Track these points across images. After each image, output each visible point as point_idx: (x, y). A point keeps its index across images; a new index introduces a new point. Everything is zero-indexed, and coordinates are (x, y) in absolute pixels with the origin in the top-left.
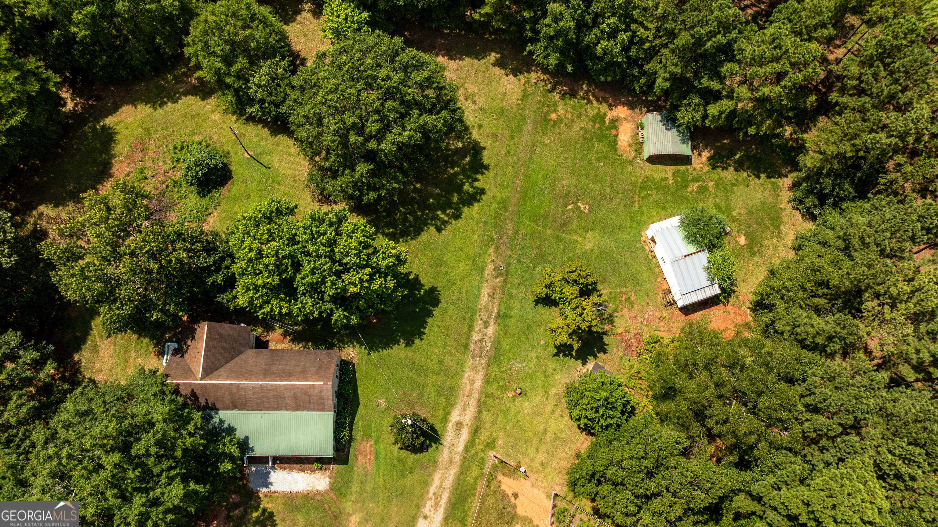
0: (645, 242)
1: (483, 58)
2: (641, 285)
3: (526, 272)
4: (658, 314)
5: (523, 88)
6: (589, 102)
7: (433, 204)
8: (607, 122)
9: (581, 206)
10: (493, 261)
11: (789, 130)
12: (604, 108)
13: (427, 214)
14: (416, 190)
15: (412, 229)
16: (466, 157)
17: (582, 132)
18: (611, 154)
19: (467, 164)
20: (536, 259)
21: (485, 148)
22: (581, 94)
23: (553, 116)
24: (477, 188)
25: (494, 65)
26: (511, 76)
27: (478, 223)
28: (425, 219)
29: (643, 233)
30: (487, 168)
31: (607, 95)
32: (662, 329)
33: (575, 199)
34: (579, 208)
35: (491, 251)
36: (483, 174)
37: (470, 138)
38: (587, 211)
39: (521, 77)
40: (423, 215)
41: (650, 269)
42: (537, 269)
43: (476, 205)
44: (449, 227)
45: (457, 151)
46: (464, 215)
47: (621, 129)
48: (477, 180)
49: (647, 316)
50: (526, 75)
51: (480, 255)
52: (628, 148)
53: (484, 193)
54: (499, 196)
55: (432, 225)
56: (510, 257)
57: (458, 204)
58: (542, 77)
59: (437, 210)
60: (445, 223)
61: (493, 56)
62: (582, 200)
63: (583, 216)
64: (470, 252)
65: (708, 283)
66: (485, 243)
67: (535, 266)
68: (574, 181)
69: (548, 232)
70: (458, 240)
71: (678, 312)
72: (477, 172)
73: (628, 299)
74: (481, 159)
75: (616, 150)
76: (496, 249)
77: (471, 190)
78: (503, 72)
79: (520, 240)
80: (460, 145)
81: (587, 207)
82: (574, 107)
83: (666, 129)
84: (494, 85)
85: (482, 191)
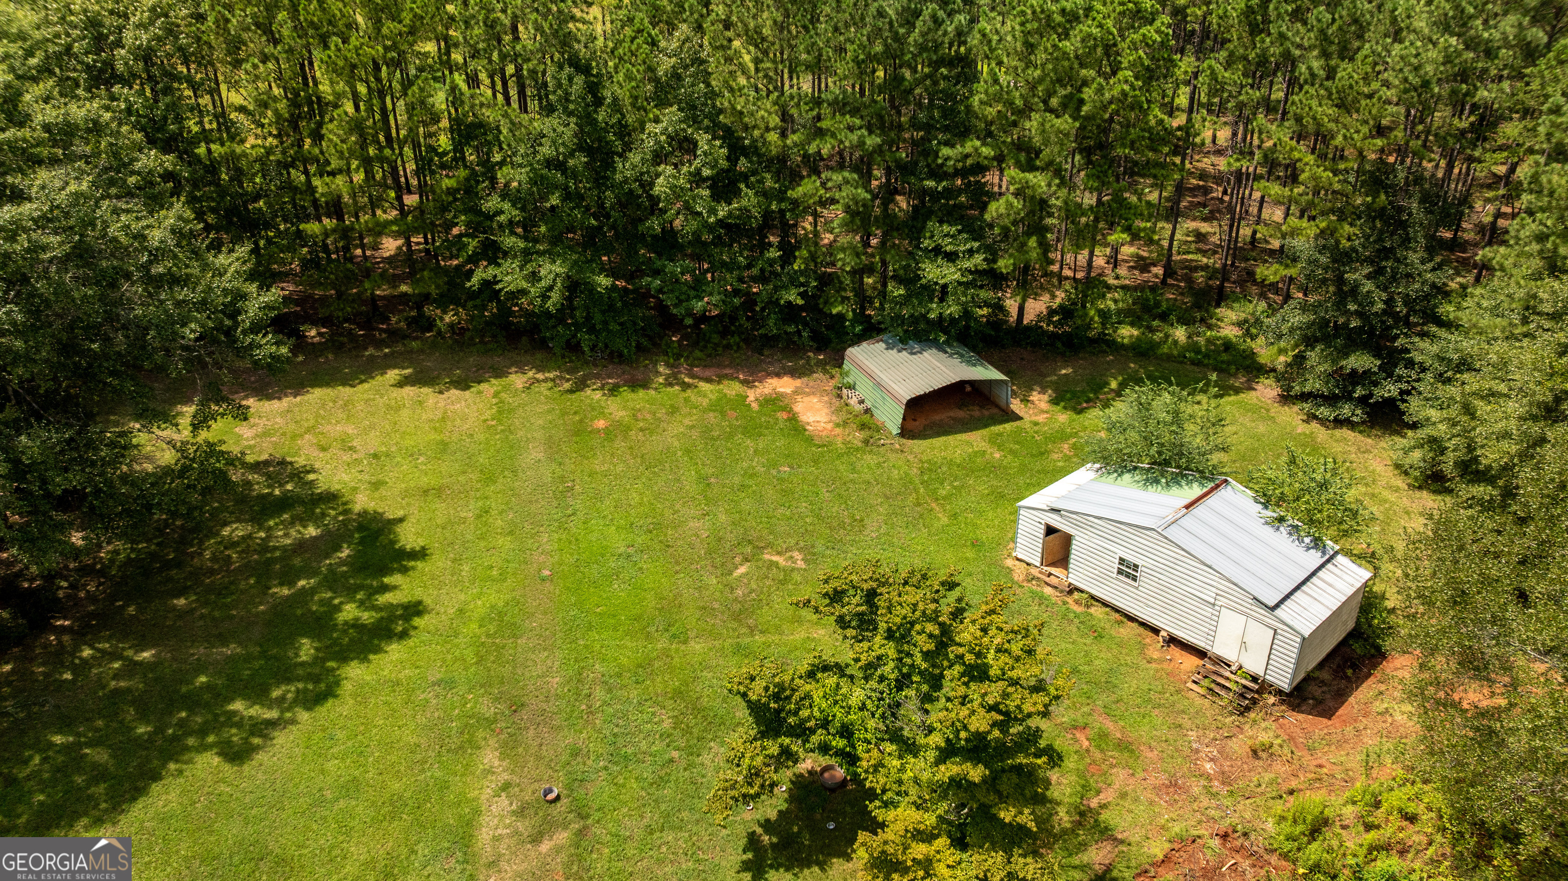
0: (1031, 579)
1: (362, 382)
2: (1109, 686)
3: (660, 782)
4: (1239, 746)
5: (494, 401)
6: (686, 386)
7: (208, 687)
8: (755, 406)
9: (775, 558)
10: (506, 787)
11: (1180, 334)
12: (732, 388)
13: (182, 723)
14: (132, 668)
15: (100, 789)
16: (338, 548)
17: (695, 434)
18: (798, 447)
19: (343, 562)
20: (688, 731)
21: (401, 520)
22: (661, 380)
23: (601, 424)
24: (390, 607)
25: (400, 384)
26: (454, 393)
27: (410, 692)
28: (175, 738)
29: (1009, 563)
30: (421, 554)
31: (728, 371)
32: (1294, 784)
33: (749, 550)
34: (773, 564)
35: (489, 757)
36: (404, 570)
37: (346, 512)
38: (801, 564)
39: (484, 386)
40: (159, 730)
41: (1099, 636)
42: (706, 758)
43: (395, 651)
44: (281, 739)
45: (302, 546)
46: (347, 687)
47: (798, 408)
48: (385, 588)
49: (1209, 767)
50: (493, 381)
51: (444, 786)
52: (838, 431)
53: (419, 614)
54: (480, 607)
55: (203, 748)
56: (575, 753)
57: (318, 661)
58: (540, 376)
59: (232, 700)
60: (264, 729)
61: (393, 375)
62: (770, 545)
63: (797, 577)
64: (396, 786)
65: (1314, 558)
66: (455, 741)
67: (692, 751)
68: (723, 518)
69: (697, 647)
70: (330, 765)
71: (1295, 719)
72: (386, 570)
73: (1103, 736)
74: (393, 542)
75: (810, 440)
76: (508, 748)
77: (367, 617)
78: (426, 390)
79: (599, 693)
80: (312, 531)
81: (797, 555)
82: (652, 402)
83: (912, 353)
84: (405, 413)
85: (414, 609)
